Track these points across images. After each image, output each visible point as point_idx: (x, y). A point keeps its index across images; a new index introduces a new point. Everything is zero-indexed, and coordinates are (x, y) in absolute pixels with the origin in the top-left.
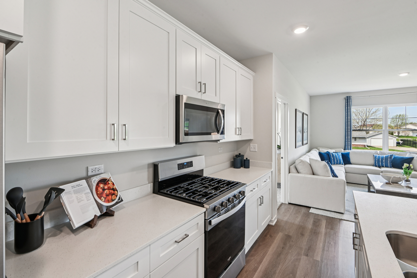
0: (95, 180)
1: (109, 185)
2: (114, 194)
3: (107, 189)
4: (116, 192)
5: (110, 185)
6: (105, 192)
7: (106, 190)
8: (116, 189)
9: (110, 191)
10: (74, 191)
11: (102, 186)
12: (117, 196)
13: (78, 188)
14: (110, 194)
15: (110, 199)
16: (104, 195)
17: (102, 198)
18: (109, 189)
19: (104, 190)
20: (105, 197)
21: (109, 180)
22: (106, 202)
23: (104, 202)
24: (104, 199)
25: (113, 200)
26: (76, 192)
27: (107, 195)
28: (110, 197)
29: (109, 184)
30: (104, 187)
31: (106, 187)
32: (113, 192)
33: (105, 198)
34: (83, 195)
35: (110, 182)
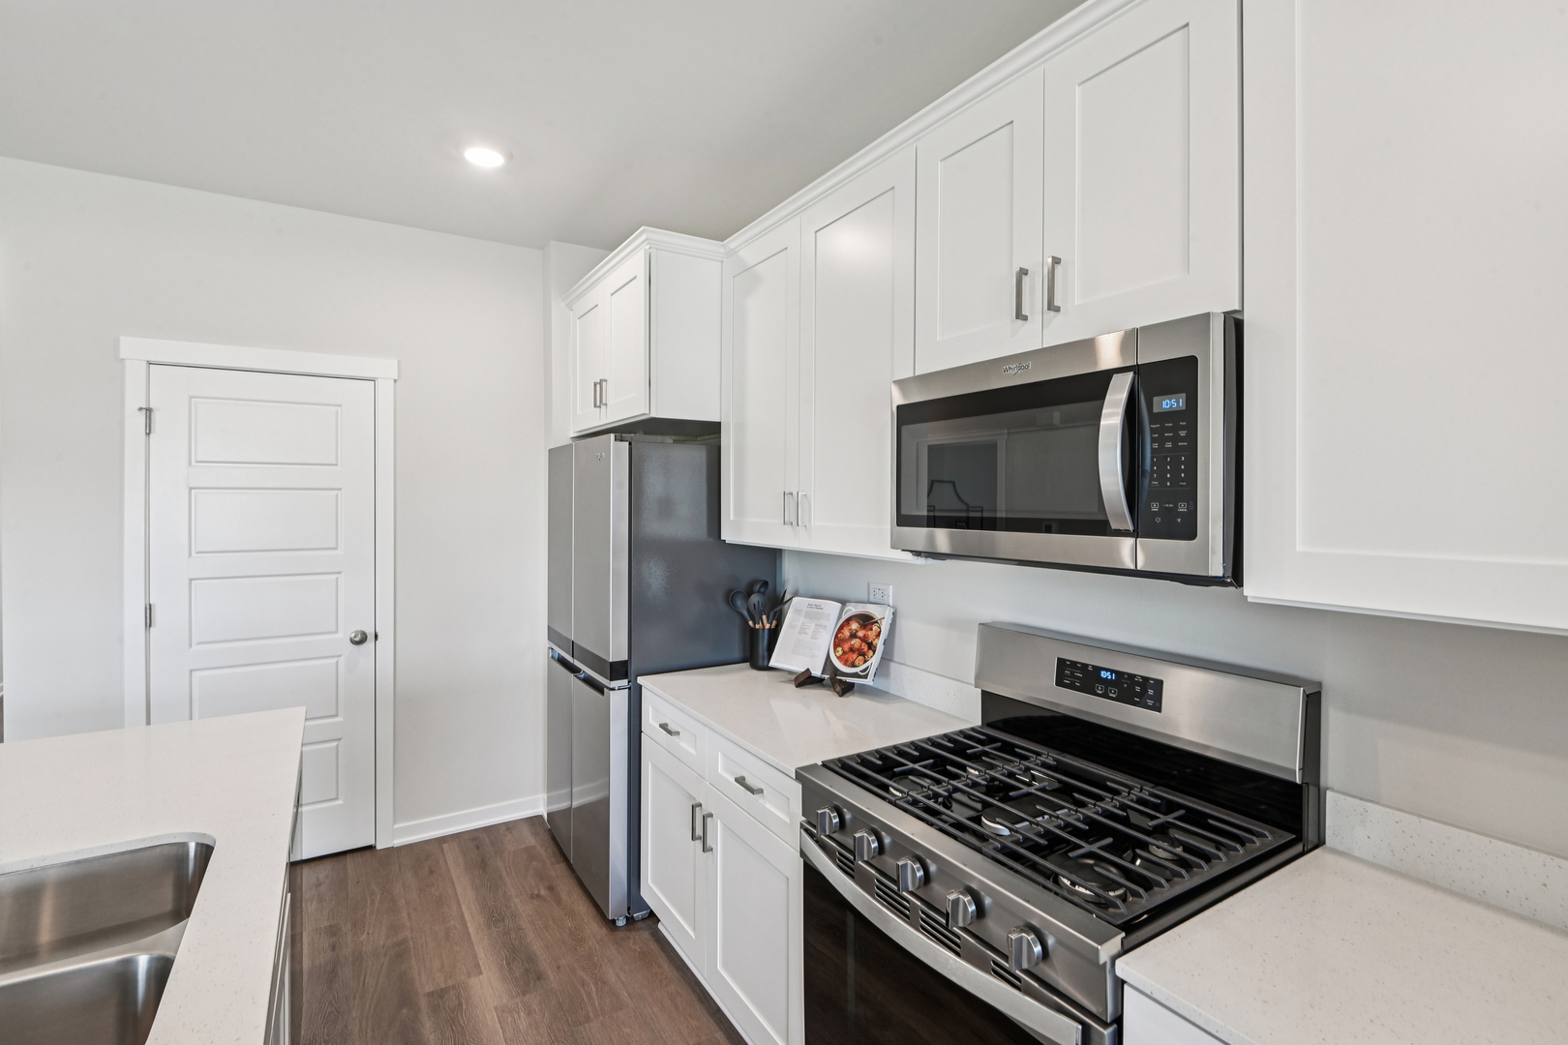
0: (853, 609)
1: (869, 633)
2: (863, 654)
3: (860, 638)
4: (871, 652)
5: (871, 635)
6: (852, 643)
7: (858, 640)
8: (875, 647)
9: (863, 644)
10: (807, 613)
11: (854, 626)
12: (865, 661)
13: (815, 610)
14: (858, 650)
15: (851, 660)
16: (846, 647)
17: (839, 649)
18: (864, 639)
19: (853, 636)
20: (846, 649)
21: (877, 622)
22: (841, 661)
23: (838, 658)
24: (841, 652)
25: (853, 665)
26: (808, 616)
27: (852, 650)
28: (855, 656)
29: (871, 629)
30: (857, 631)
31: (861, 634)
32: (866, 649)
33: (844, 653)
34: (813, 625)
35: (875, 628)
